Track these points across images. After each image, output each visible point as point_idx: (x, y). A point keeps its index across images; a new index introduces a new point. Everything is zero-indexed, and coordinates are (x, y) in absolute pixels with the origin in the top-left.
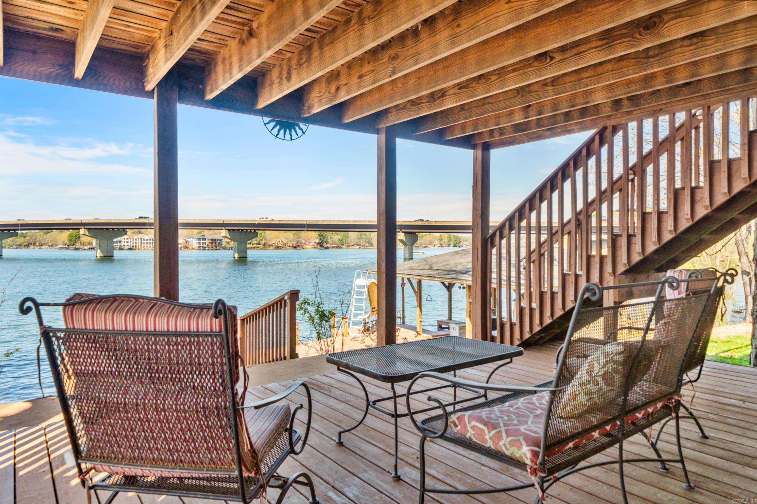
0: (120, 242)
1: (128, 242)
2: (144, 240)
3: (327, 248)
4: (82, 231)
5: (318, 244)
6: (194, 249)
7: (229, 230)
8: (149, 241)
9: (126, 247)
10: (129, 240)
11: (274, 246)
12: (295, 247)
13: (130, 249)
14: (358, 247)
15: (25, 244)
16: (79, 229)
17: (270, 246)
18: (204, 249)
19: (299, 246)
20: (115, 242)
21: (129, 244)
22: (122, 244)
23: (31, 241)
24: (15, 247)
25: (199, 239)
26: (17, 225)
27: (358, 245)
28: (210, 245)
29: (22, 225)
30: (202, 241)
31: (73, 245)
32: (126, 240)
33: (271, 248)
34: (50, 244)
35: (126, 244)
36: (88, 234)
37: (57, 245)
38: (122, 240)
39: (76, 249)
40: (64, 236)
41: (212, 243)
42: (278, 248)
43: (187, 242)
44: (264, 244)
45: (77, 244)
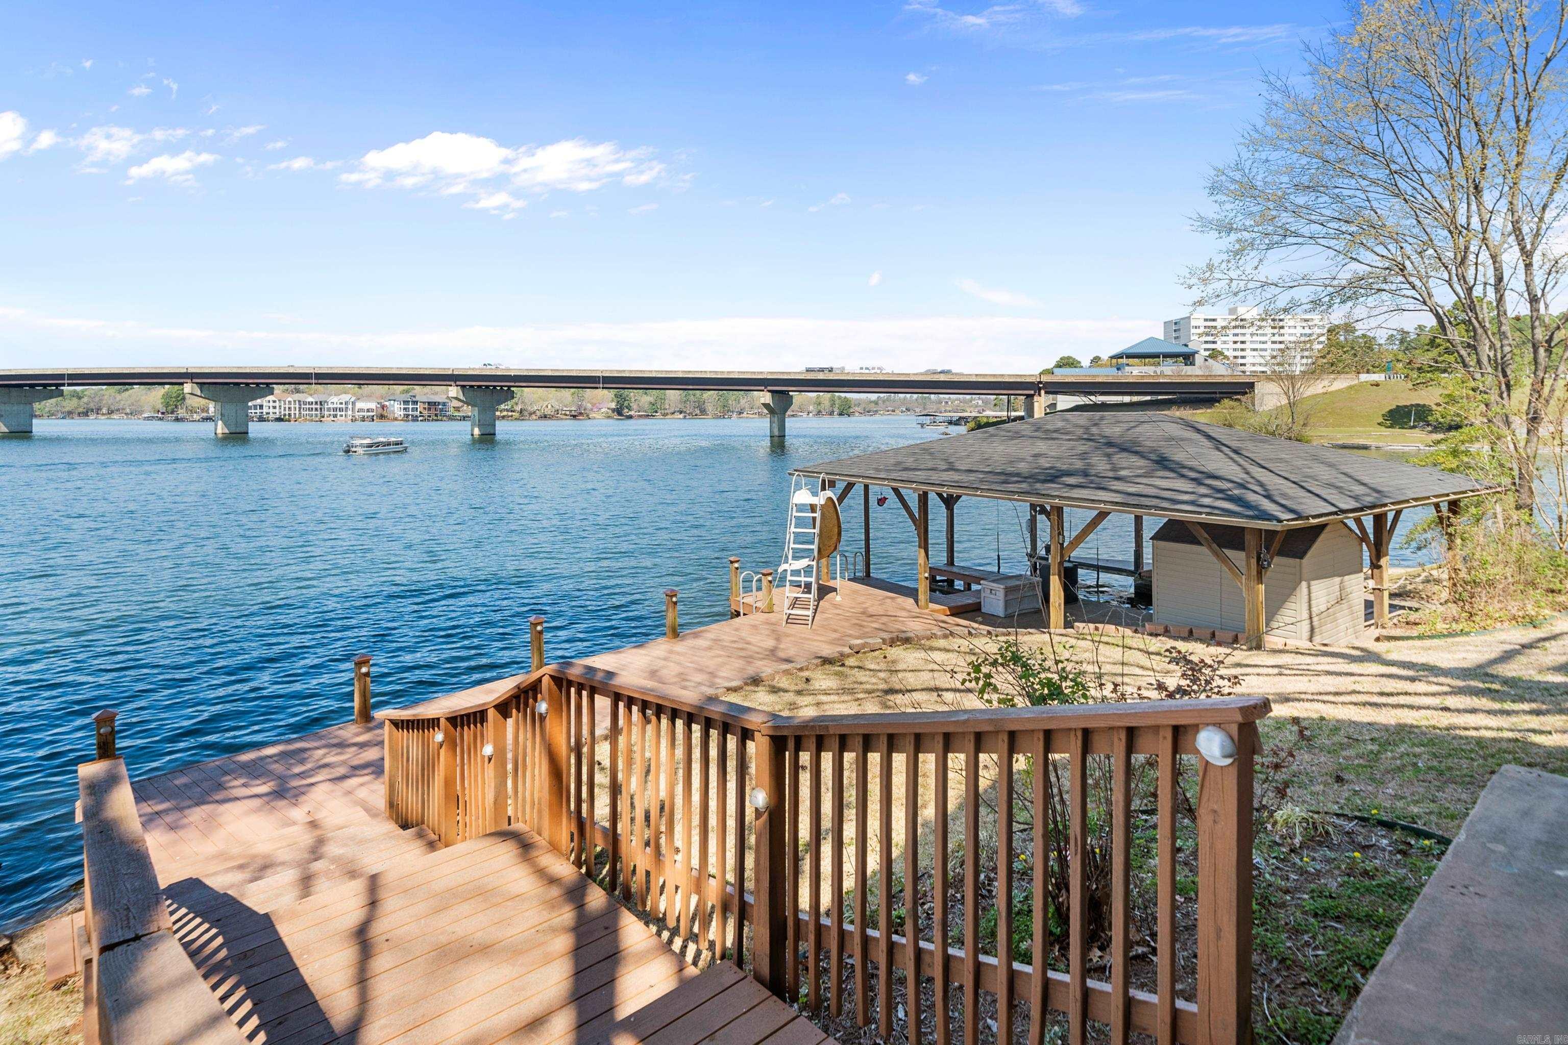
0: (261, 407)
1: (274, 407)
2: (305, 403)
3: (630, 417)
4: (188, 388)
5: (613, 410)
6: (396, 419)
7: (463, 387)
8: (314, 406)
9: (271, 416)
10: (277, 404)
11: (538, 413)
12: (574, 416)
13: (279, 420)
14: (681, 416)
15: (81, 410)
16: (182, 384)
17: (531, 414)
18: (415, 419)
19: (581, 414)
20: (250, 408)
21: (277, 410)
22: (265, 410)
23: (92, 405)
24: (60, 415)
25: (406, 402)
26: (61, 376)
27: (681, 412)
28: (426, 413)
29: (71, 376)
30: (411, 406)
31: (172, 413)
32: (271, 404)
33: (534, 417)
34: (128, 411)
35: (271, 410)
36: (199, 393)
37: (141, 412)
38: (265, 404)
39: (177, 420)
40: (156, 395)
41: (429, 409)
42: (545, 417)
43: (383, 407)
44: (521, 411)
45: (180, 411)
